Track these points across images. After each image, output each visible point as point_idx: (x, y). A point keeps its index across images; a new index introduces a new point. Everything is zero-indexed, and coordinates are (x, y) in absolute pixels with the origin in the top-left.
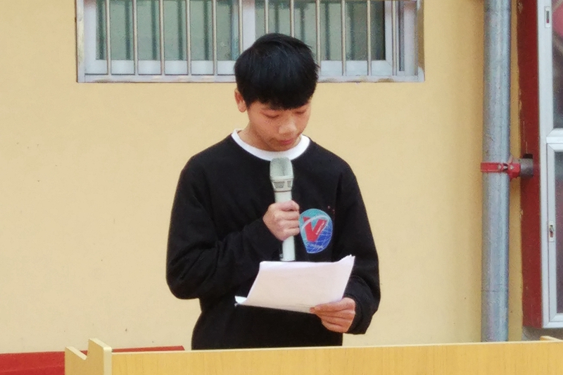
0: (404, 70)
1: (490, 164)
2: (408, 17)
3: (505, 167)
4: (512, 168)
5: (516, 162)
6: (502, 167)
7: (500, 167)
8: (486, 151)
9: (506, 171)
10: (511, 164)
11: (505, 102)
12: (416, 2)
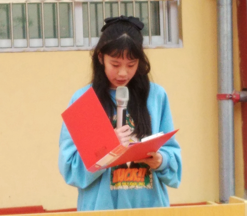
0: (171, 41)
1: (222, 95)
2: (173, 11)
3: (231, 97)
4: (234, 97)
5: (238, 93)
6: (229, 96)
7: (227, 96)
8: (219, 87)
9: (232, 98)
10: (234, 94)
11: (230, 58)
12: (177, 1)
